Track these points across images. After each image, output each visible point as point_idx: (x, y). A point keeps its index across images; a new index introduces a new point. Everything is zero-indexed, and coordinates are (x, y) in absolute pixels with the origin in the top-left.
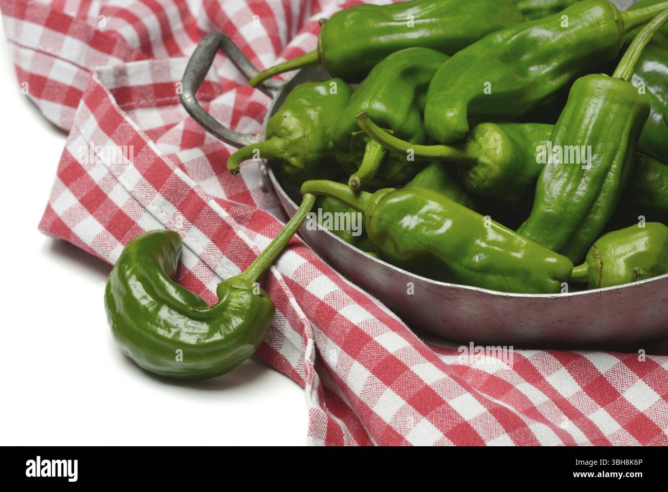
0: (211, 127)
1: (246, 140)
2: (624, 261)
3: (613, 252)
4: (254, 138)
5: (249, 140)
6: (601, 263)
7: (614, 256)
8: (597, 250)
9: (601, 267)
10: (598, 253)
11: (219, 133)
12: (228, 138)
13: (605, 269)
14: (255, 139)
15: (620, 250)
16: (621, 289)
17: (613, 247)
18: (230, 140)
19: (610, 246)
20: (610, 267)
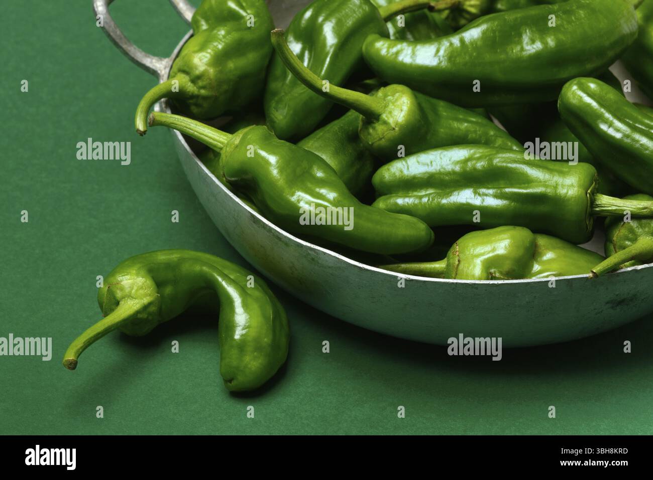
0: (118, 41)
1: (151, 62)
2: (481, 261)
3: (472, 250)
4: (160, 62)
5: (156, 63)
6: (459, 261)
7: (472, 254)
8: (457, 247)
9: (458, 265)
10: (458, 250)
11: (125, 49)
12: (133, 56)
13: (461, 267)
14: (162, 64)
15: (479, 250)
16: (477, 284)
17: (473, 246)
18: (135, 58)
19: (471, 245)
20: (466, 265)
